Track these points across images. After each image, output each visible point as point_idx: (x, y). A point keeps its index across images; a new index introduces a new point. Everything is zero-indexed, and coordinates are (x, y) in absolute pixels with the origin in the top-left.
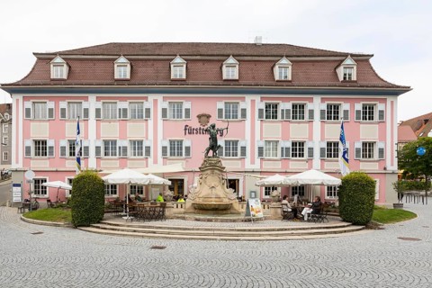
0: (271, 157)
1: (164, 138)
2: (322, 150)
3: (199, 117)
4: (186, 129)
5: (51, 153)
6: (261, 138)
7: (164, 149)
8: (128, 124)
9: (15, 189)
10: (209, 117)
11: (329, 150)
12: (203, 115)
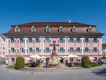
0: (72, 52)
1: (44, 47)
2: (84, 50)
3: (53, 42)
4: (50, 45)
5: (16, 51)
6: (69, 47)
7: (44, 50)
8: (35, 43)
9: (6, 60)
10: (55, 42)
11: (86, 50)
12: (54, 41)
